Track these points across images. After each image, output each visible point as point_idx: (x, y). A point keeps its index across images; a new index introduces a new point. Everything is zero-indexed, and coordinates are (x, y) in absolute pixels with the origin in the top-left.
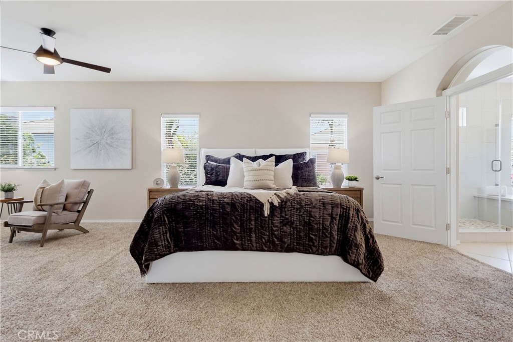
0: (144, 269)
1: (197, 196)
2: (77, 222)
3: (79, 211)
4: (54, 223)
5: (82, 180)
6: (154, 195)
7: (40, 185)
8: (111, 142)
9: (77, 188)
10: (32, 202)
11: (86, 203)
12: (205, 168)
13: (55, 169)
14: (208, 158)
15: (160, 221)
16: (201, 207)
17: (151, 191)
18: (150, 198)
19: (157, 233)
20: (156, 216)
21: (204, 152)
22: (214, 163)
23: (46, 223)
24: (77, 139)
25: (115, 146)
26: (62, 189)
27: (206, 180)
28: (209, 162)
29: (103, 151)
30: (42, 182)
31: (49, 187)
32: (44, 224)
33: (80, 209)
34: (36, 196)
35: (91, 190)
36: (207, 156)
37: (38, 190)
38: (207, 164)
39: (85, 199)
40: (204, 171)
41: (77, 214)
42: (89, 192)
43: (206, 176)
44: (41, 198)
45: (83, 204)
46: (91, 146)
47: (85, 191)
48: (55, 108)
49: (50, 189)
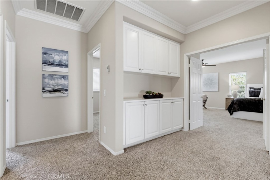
0: (231, 114)
1: (247, 98)
2: (204, 105)
3: (205, 103)
6: (227, 100)
8: (211, 83)
11: (206, 101)
12: (249, 91)
14: (251, 88)
15: (236, 103)
16: (248, 101)
17: (226, 99)
18: (226, 101)
19: (235, 106)
20: (235, 102)
21: (249, 86)
22: (254, 90)
25: (213, 85)
27: (250, 95)
28: (251, 89)
29: (209, 86)
36: (250, 87)
38: (250, 90)
40: (249, 92)
42: (207, 98)
43: (250, 94)
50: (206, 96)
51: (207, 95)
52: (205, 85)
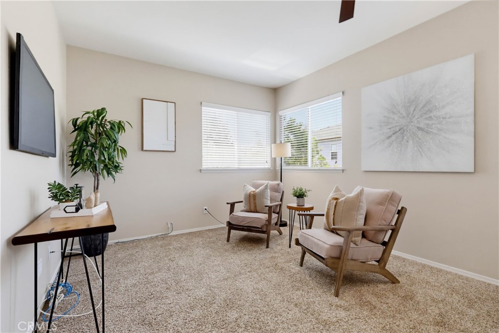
2: (382, 261)
3: (384, 244)
4: (352, 260)
5: (388, 190)
7: (332, 195)
8: (428, 125)
9: (380, 203)
10: (323, 215)
11: (395, 231)
13: (343, 171)
23: (342, 258)
24: (371, 128)
25: (435, 131)
26: (361, 204)
29: (411, 142)
30: (334, 189)
31: (343, 199)
32: (339, 258)
33: (386, 239)
34: (328, 209)
35: (402, 208)
37: (330, 201)
39: (393, 223)
41: (382, 248)
42: (399, 212)
44: (334, 214)
45: (390, 232)
46: (390, 137)
47: (394, 209)
48: (343, 92)
49: (345, 202)
50: (391, 198)
51: (398, 192)
52: (394, 137)
